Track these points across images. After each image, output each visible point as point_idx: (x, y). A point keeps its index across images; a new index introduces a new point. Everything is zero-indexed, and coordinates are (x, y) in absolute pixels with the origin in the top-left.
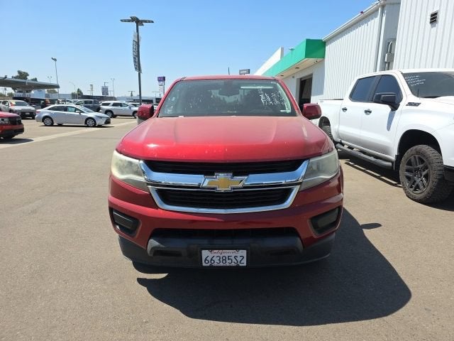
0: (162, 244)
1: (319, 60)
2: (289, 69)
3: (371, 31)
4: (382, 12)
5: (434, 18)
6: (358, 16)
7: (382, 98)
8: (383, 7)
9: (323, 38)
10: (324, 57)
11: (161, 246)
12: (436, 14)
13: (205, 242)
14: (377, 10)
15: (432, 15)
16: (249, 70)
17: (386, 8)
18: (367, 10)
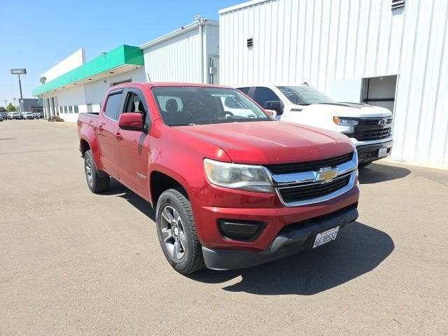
0: (289, 238)
1: (139, 66)
2: (102, 73)
3: (194, 46)
4: (202, 31)
5: (250, 43)
6: (179, 30)
7: (271, 106)
8: (202, 26)
9: (141, 46)
10: (143, 64)
11: (290, 240)
12: (251, 40)
13: (317, 227)
14: (197, 28)
15: (248, 41)
16: (25, 70)
17: (205, 27)
18: (188, 27)
